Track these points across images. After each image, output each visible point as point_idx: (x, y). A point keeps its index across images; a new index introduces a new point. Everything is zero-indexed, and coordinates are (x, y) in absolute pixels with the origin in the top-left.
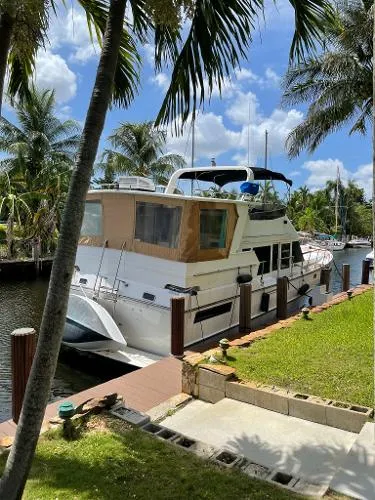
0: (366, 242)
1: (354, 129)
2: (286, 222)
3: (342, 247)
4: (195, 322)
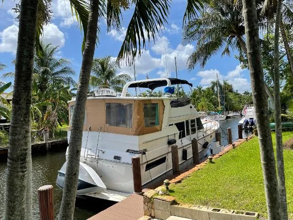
0: (238, 114)
1: (223, 53)
2: (191, 107)
3: (224, 118)
4: (146, 171)
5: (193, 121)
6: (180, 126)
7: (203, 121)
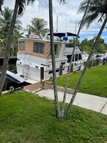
0: (103, 55)
2: (77, 48)
3: (96, 56)
4: (49, 74)
5: (77, 55)
6: (69, 57)
7: (82, 56)
